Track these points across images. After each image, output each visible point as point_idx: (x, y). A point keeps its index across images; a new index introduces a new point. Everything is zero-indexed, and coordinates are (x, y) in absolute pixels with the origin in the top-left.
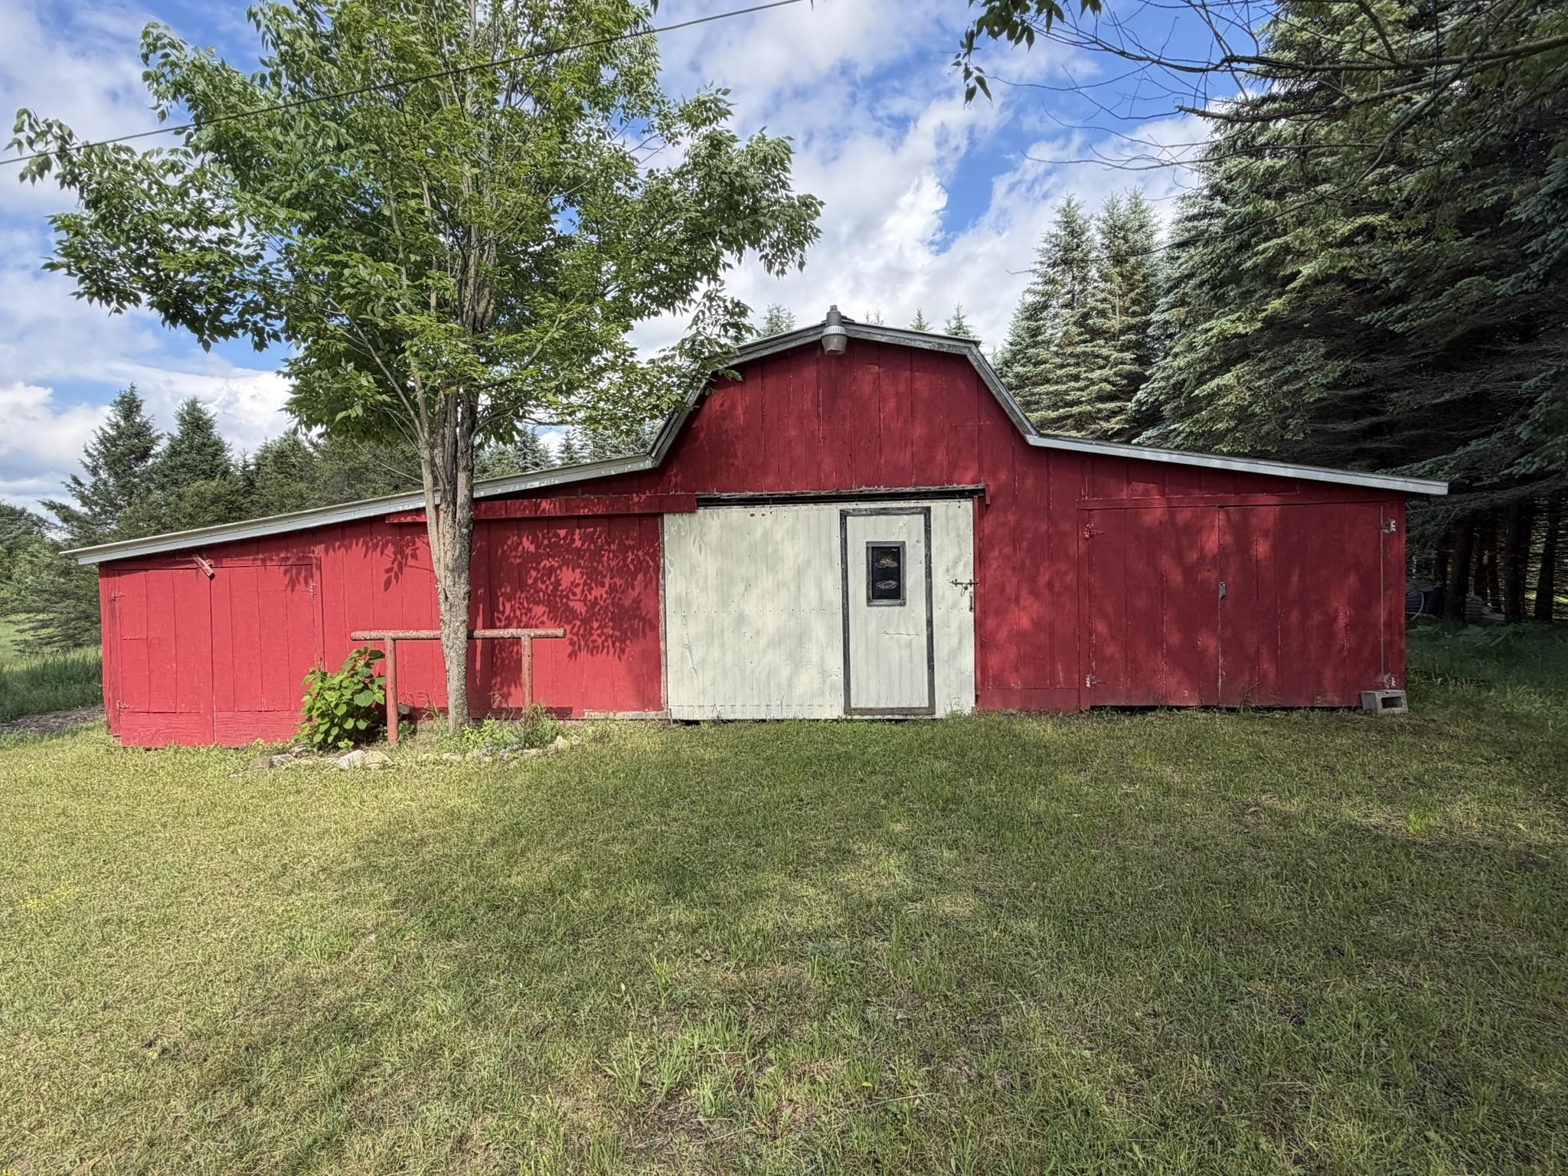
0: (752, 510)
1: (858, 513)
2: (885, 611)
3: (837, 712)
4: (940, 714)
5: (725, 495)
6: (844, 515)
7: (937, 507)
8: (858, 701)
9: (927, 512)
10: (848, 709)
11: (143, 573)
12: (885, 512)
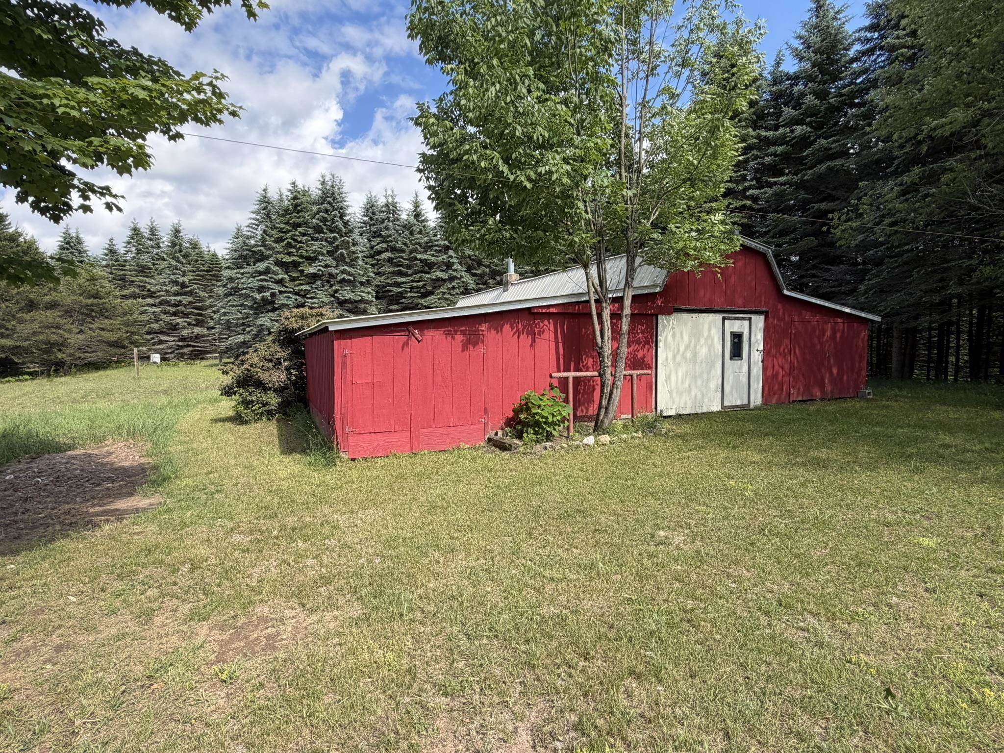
0: (692, 315)
1: (729, 319)
2: (737, 363)
3: (719, 408)
4: (752, 406)
5: (683, 307)
6: (724, 319)
7: (753, 317)
8: (726, 404)
9: (750, 319)
10: (723, 407)
11: (369, 338)
12: (737, 319)
